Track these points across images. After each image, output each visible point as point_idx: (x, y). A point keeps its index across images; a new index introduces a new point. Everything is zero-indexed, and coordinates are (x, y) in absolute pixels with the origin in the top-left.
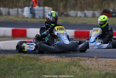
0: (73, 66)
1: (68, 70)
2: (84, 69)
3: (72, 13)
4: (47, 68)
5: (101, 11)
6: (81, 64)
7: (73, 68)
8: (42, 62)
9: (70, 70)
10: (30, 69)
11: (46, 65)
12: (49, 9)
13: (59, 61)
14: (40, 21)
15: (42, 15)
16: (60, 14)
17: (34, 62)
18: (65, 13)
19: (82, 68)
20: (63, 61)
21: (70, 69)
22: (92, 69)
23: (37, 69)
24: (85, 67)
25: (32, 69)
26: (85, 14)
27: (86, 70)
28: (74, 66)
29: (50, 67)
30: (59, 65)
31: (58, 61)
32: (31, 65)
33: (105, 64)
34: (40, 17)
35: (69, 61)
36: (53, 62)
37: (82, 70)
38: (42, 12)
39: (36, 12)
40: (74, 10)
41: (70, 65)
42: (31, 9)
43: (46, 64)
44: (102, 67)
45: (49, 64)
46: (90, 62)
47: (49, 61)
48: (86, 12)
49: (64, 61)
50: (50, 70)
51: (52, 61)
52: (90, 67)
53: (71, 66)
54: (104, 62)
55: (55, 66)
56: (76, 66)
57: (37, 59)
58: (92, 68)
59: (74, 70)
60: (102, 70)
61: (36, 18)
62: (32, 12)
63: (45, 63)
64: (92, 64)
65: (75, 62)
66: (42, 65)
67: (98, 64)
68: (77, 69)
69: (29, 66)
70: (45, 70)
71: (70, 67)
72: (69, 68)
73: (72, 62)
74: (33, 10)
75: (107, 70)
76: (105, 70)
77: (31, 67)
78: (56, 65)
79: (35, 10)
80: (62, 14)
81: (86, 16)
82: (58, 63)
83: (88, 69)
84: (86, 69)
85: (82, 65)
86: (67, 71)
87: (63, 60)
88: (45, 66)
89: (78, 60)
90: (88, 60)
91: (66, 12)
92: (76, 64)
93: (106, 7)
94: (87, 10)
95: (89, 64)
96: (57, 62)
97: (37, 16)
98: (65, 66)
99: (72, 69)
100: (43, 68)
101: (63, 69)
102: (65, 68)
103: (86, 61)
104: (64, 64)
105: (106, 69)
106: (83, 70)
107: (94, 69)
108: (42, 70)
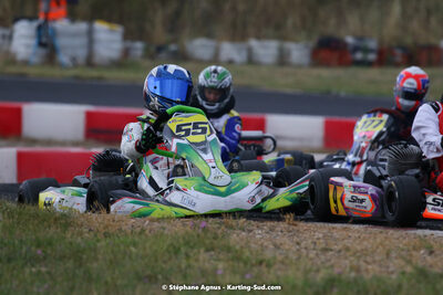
0: (202, 250)
1: (183, 266)
2: (245, 263)
3: (200, 47)
4: (100, 257)
5: (312, 43)
6: (232, 243)
7: (203, 256)
8: (81, 234)
9: (189, 266)
10: (34, 260)
11: (99, 245)
12: (112, 31)
13: (147, 232)
14: (77, 77)
15: (81, 54)
16: (153, 49)
17: (52, 231)
18: (173, 47)
19: (238, 258)
20: (164, 229)
21: (192, 262)
22: (275, 263)
23: (62, 258)
24: (247, 253)
25: (45, 258)
26: (250, 51)
27: (253, 265)
28: (207, 250)
29: (113, 252)
30: (148, 245)
31: (143, 231)
32: (38, 246)
33: (323, 246)
34: (74, 59)
35: (188, 228)
36: (126, 235)
37: (236, 264)
38: (83, 41)
39: (61, 42)
40: (209, 36)
41: (192, 248)
42: (39, 28)
43: (98, 241)
44: (312, 255)
45: (108, 240)
46: (268, 236)
47: (111, 230)
48: (253, 43)
49: (166, 232)
50: (111, 262)
51: (120, 230)
52: (268, 254)
53: (195, 250)
54: (321, 236)
55: (133, 249)
56: (213, 249)
57: (62, 221)
58: (275, 258)
59: (207, 265)
60: (315, 268)
61: (61, 66)
62: (44, 40)
63: (95, 235)
64: (275, 245)
65: (209, 235)
66: (82, 245)
67: (298, 244)
68: (219, 260)
69: (33, 248)
70: (95, 265)
71: (192, 254)
72: (187, 256)
73: (198, 236)
74: (50, 32)
75: (332, 266)
76: (327, 268)
77: (39, 252)
78: (135, 245)
79: (55, 33)
80: (160, 49)
81: (251, 60)
82: (143, 237)
83: (261, 263)
84: (254, 262)
85: (238, 247)
86: (179, 267)
87: (165, 225)
88: (95, 250)
89: (223, 227)
90: (262, 229)
91: (175, 41)
92: (215, 242)
93: (331, 28)
94: (259, 37)
95: (262, 245)
96: (140, 233)
97: (64, 58)
98: (171, 249)
99: (197, 260)
100: (85, 256)
101: (165, 262)
102: (170, 259)
103: (251, 231)
104: (168, 242)
105: (328, 264)
106: (241, 265)
107: (282, 262)
108: (80, 265)
